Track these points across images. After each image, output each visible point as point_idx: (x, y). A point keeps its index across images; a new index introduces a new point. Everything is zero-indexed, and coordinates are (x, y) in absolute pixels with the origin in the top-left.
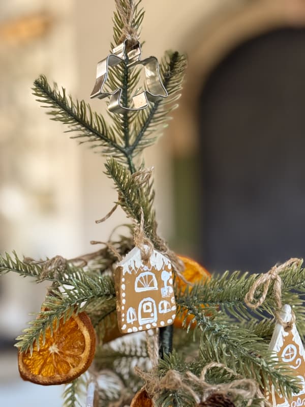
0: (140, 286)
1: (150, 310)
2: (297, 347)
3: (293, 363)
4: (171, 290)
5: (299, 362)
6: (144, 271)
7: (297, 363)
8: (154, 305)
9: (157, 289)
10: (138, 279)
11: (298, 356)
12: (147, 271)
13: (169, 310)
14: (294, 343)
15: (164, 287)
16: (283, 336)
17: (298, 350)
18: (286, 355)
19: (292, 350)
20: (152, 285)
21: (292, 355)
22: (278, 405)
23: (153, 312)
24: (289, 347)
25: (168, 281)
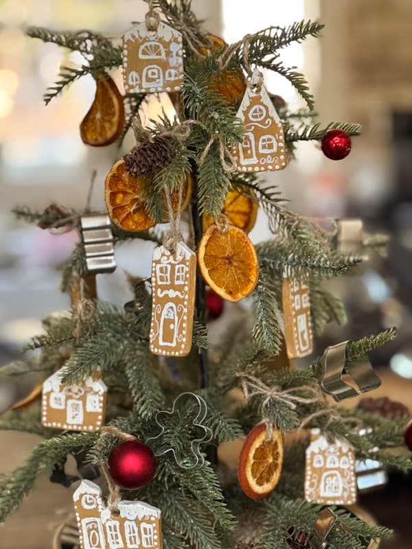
0: (144, 53)
1: (156, 76)
2: (266, 108)
3: (262, 122)
4: (181, 61)
5: (269, 122)
6: (149, 41)
7: (266, 122)
8: (161, 72)
9: (165, 58)
10: (142, 47)
11: (268, 116)
12: (153, 41)
13: (177, 78)
14: (262, 104)
15: (172, 56)
16: (249, 96)
17: (267, 111)
18: (254, 114)
19: (260, 110)
20: (159, 54)
21: (261, 116)
22: (246, 160)
23: (159, 78)
24: (256, 107)
25: (177, 52)
